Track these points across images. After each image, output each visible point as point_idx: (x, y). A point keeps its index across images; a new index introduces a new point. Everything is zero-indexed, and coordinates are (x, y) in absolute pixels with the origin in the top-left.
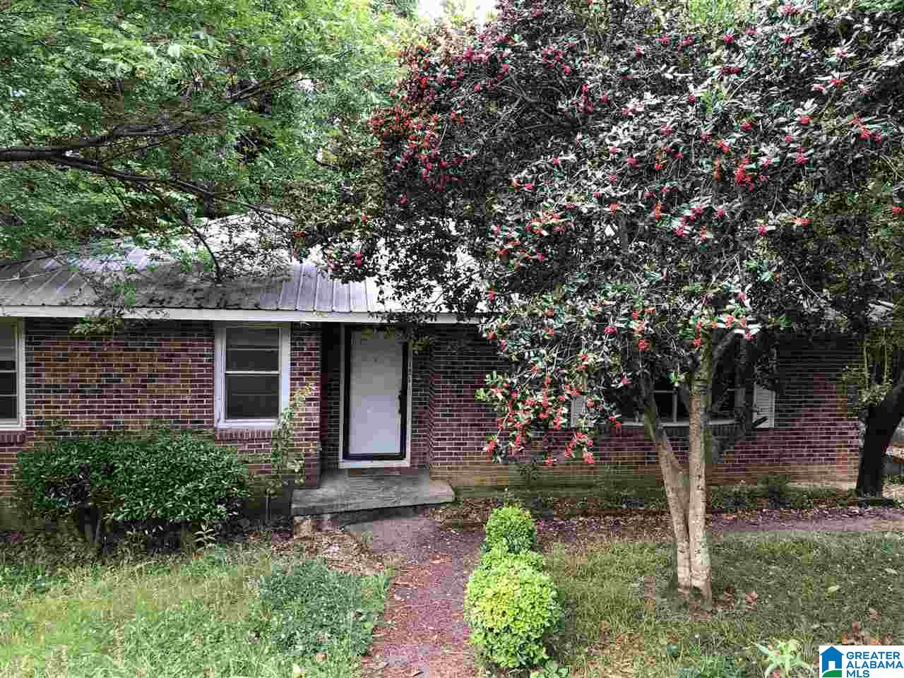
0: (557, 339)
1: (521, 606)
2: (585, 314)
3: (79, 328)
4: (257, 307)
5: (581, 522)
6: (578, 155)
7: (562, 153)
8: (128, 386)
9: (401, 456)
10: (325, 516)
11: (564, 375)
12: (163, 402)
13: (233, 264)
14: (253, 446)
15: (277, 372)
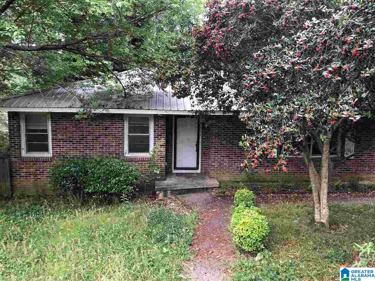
0: (273, 121)
1: (254, 227)
2: (285, 111)
3: (77, 117)
4: (141, 108)
5: (271, 196)
6: (282, 45)
7: (275, 44)
8: (90, 139)
9: (197, 168)
10: (168, 191)
11: (275, 136)
12: (104, 146)
13: (131, 90)
14: (140, 164)
15: (148, 134)
